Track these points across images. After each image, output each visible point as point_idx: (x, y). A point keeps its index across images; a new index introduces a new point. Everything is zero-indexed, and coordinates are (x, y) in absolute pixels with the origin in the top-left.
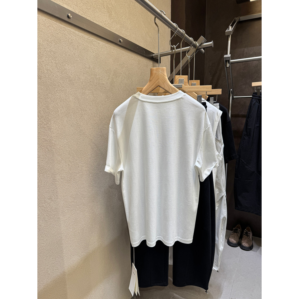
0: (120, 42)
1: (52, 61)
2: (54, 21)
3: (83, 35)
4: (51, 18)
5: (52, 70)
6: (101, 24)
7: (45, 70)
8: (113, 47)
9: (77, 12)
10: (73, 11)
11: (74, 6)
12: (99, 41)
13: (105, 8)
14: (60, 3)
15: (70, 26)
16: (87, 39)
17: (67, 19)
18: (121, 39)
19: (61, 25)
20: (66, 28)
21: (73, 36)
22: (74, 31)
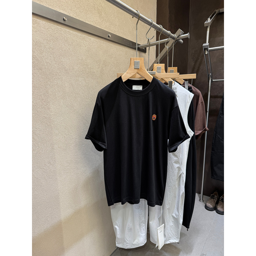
0: (109, 37)
1: (51, 56)
2: (52, 24)
3: (76, 33)
4: (50, 21)
5: (51, 63)
6: (92, 24)
7: (45, 63)
8: (103, 42)
9: (72, 15)
10: (68, 14)
11: (69, 10)
12: (90, 38)
13: (96, 10)
14: (57, 9)
15: (66, 27)
16: (80, 36)
17: (63, 22)
18: (109, 35)
19: (58, 27)
20: (62, 28)
21: (68, 35)
22: (69, 31)
